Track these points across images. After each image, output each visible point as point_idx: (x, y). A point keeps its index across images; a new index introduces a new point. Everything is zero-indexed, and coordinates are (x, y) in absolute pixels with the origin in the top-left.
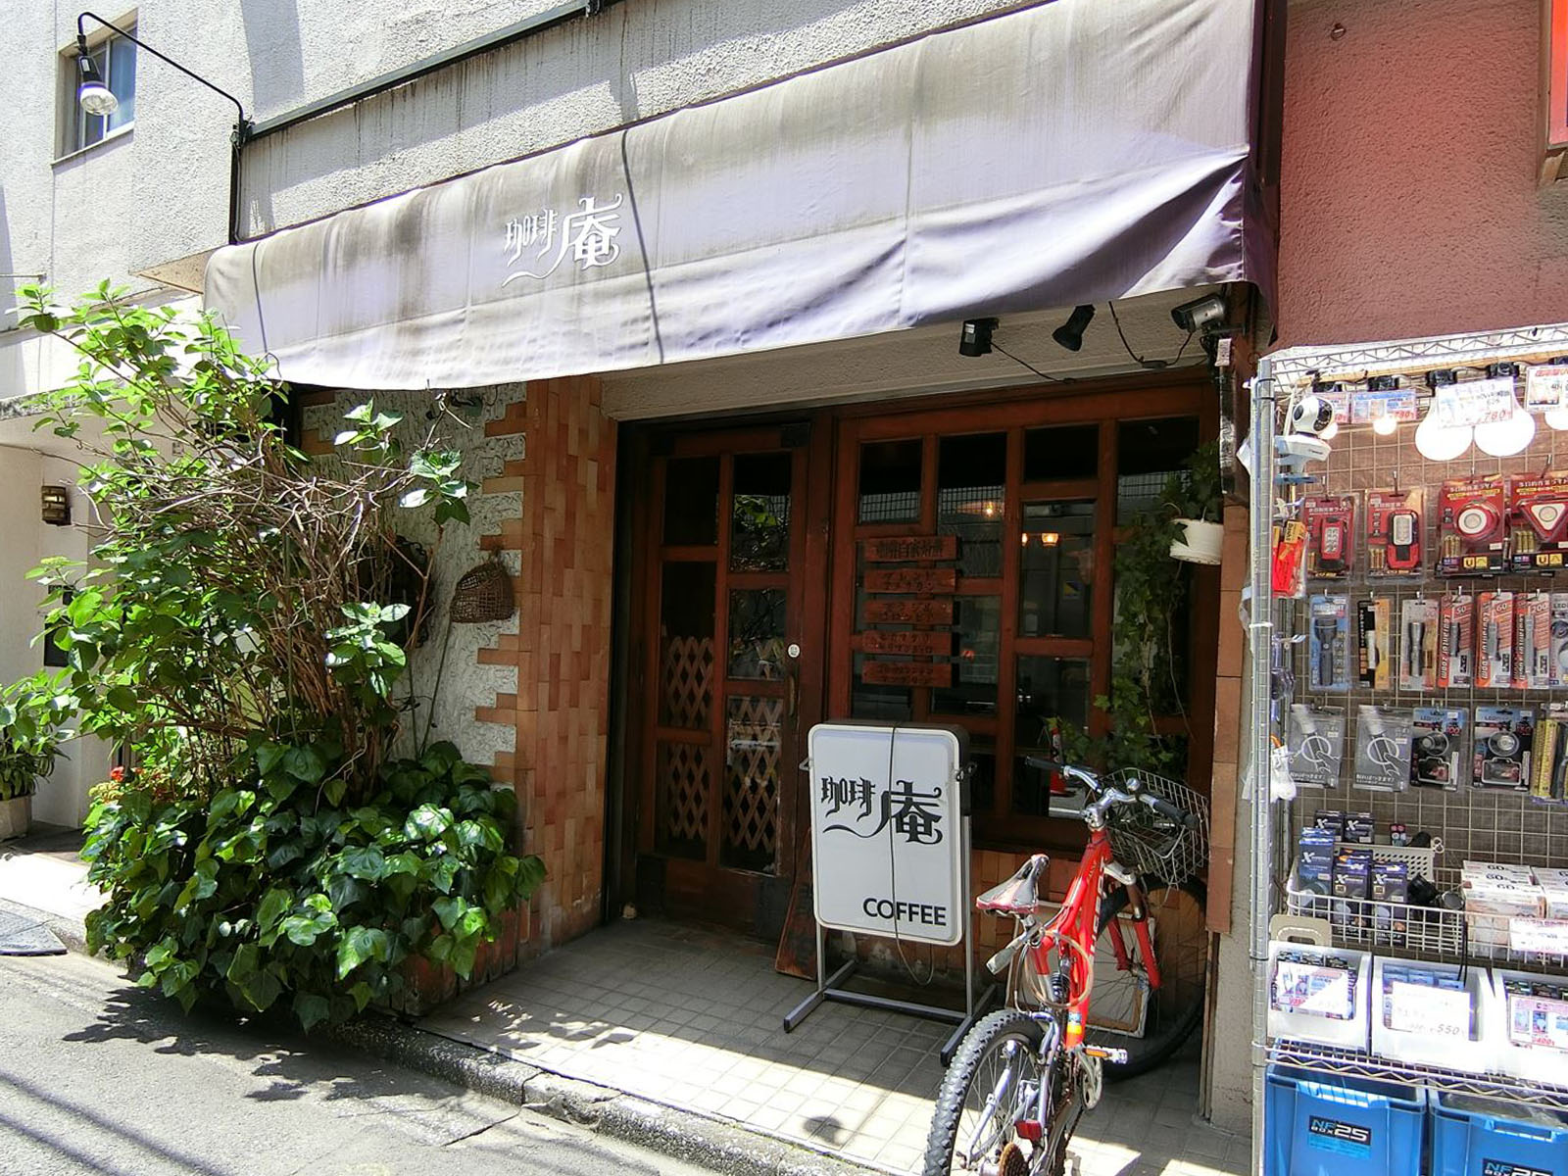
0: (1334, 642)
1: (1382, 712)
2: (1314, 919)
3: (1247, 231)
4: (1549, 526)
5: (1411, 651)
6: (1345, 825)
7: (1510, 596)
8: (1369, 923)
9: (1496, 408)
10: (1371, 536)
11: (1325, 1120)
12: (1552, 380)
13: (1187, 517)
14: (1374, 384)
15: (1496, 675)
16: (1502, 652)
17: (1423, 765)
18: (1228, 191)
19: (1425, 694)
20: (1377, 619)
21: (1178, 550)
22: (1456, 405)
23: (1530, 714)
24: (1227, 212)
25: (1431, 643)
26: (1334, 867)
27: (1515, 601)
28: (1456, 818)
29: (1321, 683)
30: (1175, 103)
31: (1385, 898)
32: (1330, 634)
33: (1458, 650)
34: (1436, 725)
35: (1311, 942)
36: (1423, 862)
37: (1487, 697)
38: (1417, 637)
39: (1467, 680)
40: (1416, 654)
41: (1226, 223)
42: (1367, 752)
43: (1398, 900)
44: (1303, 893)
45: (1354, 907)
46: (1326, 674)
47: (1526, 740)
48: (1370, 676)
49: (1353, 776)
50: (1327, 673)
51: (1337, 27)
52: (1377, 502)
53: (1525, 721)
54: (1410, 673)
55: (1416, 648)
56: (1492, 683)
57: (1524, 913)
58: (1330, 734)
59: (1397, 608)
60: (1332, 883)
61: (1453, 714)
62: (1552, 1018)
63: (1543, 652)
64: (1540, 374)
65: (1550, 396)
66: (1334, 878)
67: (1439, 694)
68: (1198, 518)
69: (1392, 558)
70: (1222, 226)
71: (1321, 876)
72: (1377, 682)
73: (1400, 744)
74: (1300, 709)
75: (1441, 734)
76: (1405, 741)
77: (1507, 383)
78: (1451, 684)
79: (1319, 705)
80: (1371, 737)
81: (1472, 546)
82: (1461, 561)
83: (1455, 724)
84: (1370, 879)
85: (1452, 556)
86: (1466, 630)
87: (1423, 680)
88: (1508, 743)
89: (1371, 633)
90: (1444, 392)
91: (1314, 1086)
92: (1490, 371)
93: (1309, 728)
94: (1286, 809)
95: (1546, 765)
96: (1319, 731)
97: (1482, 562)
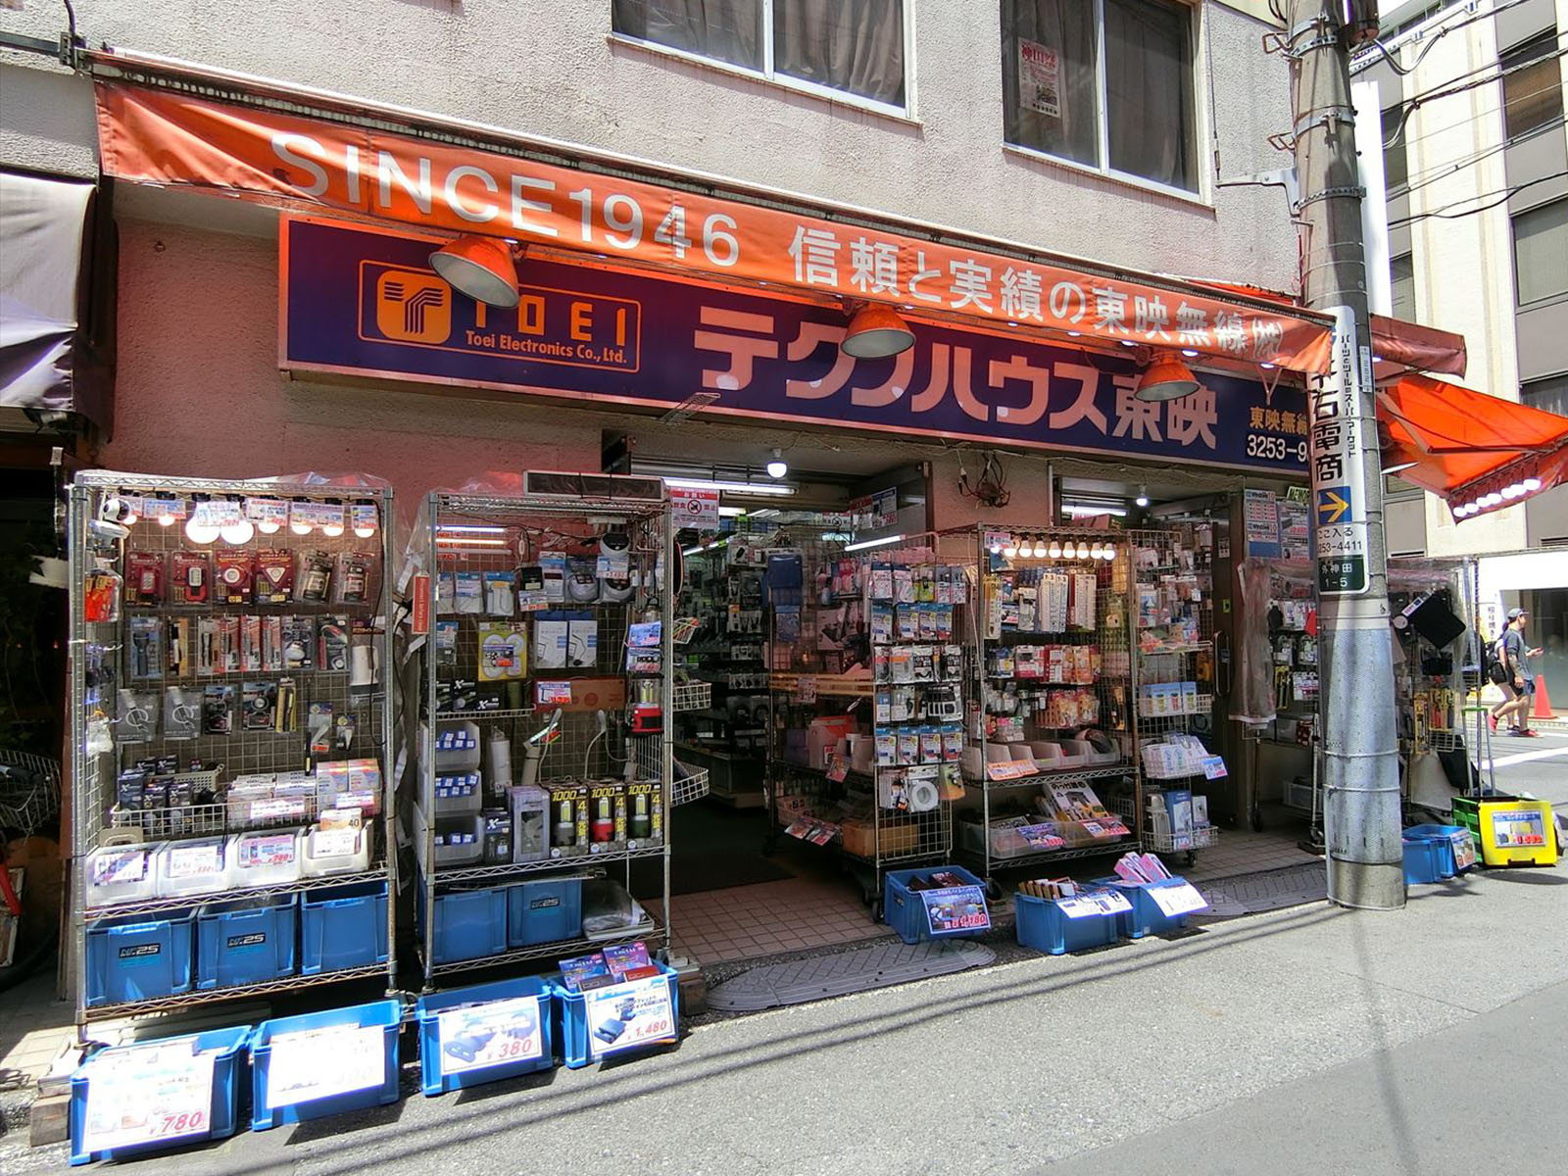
0: (148, 648)
1: (184, 691)
2: (131, 827)
3: (74, 378)
4: (276, 580)
5: (203, 651)
6: (158, 764)
7: (258, 618)
8: (168, 822)
9: (230, 518)
10: (175, 579)
11: (129, 947)
12: (260, 507)
13: (42, 555)
14: (160, 495)
15: (251, 664)
16: (254, 651)
17: (210, 720)
18: (60, 350)
19: (214, 677)
20: (180, 631)
21: (35, 579)
22: (209, 513)
23: (274, 685)
24: (60, 363)
25: (216, 645)
26: (144, 790)
27: (261, 622)
28: (235, 751)
29: (139, 674)
30: (18, 276)
31: (178, 805)
32: (144, 643)
33: (230, 650)
34: (220, 696)
35: (129, 843)
36: (209, 779)
37: (250, 677)
38: (207, 642)
39: (237, 668)
40: (207, 653)
41: (59, 370)
42: (173, 717)
43: (186, 804)
44: (123, 812)
45: (158, 815)
46: (143, 669)
47: (272, 700)
48: (176, 667)
49: (163, 732)
50: (143, 665)
51: (160, 243)
52: (179, 558)
53: (272, 689)
54: (203, 664)
55: (206, 649)
56: (249, 669)
57: (261, 797)
58: (147, 707)
59: (193, 624)
60: (142, 802)
61: (228, 689)
62: (260, 848)
63: (278, 650)
64: (253, 503)
65: (259, 516)
66: (143, 798)
67: (221, 678)
68: (54, 557)
69: (188, 594)
70: (55, 373)
71: (134, 799)
72: (181, 671)
73: (193, 710)
74: (126, 693)
75: (221, 702)
76: (197, 707)
77: (236, 505)
78: (227, 670)
79: (141, 689)
80: (174, 707)
81: (234, 590)
82: (227, 598)
83: (229, 694)
84: (167, 795)
85: (221, 595)
86: (235, 638)
87: (212, 668)
88: (260, 703)
89: (176, 641)
90: (201, 506)
91: (120, 928)
92: (229, 497)
93: (131, 704)
94: (119, 759)
95: (280, 713)
96: (138, 706)
97: (239, 599)
